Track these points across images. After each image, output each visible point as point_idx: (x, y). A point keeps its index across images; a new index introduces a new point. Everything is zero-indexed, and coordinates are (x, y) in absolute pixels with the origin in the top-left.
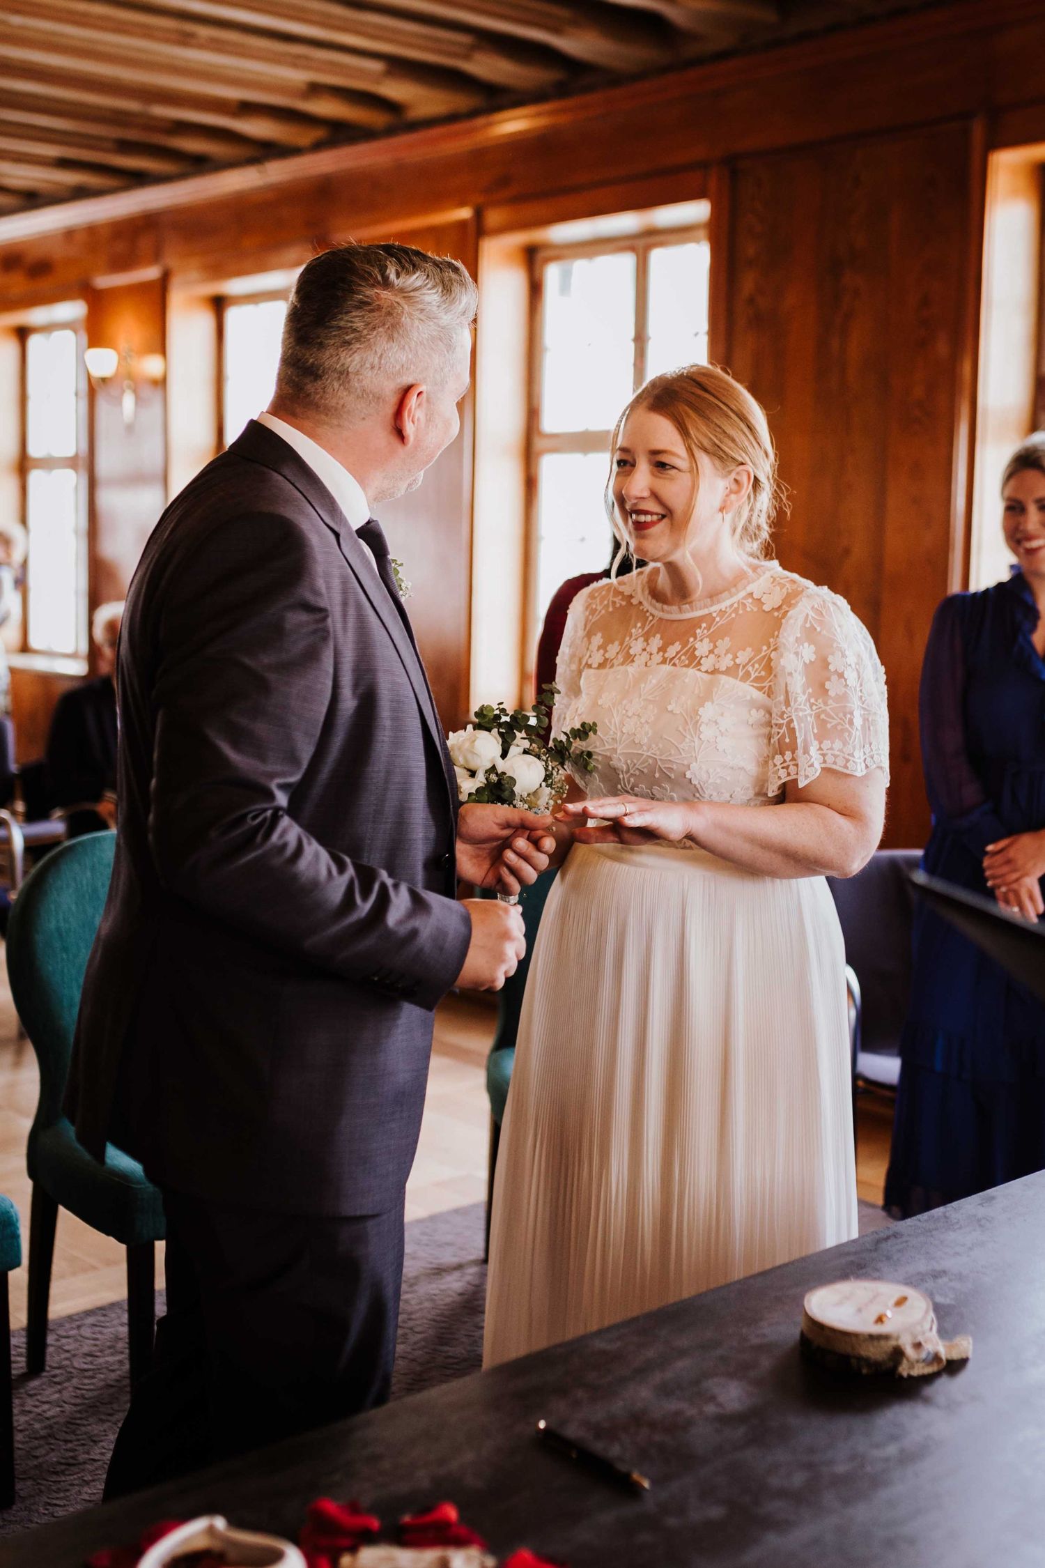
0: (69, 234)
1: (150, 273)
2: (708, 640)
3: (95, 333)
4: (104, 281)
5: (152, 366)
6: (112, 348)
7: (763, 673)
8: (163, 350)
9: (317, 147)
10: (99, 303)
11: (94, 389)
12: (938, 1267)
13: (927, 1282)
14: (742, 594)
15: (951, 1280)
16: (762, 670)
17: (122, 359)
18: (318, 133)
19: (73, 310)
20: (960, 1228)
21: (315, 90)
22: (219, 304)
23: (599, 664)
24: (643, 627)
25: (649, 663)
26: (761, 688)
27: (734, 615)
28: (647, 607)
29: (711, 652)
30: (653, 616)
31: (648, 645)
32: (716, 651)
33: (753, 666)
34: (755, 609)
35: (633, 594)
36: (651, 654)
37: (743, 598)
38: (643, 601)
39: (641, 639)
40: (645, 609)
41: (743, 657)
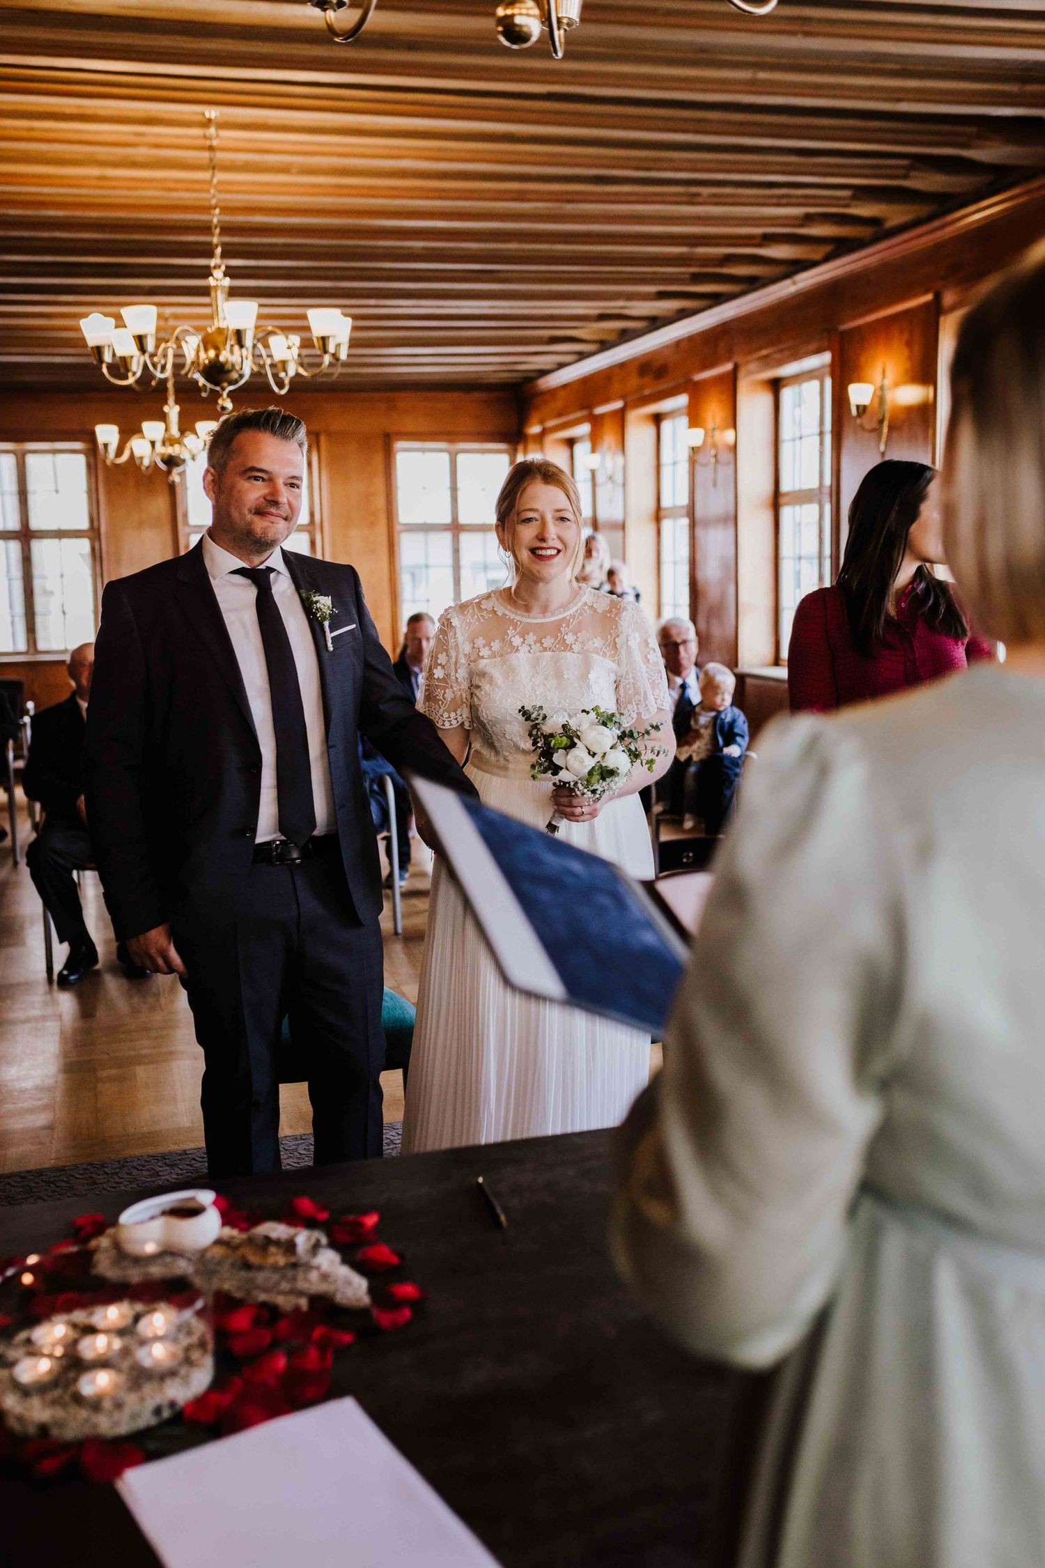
0: (678, 344)
1: (726, 368)
2: (571, 633)
3: (694, 417)
4: (701, 376)
5: (727, 437)
6: (701, 427)
7: (612, 652)
8: (735, 427)
9: (827, 259)
10: (696, 393)
11: (695, 455)
14: (580, 604)
16: (611, 649)
17: (708, 433)
18: (827, 249)
19: (682, 400)
21: (808, 219)
22: (776, 386)
23: (489, 655)
24: (515, 629)
25: (532, 651)
26: (614, 661)
27: (581, 617)
28: (513, 616)
29: (576, 640)
30: (521, 622)
31: (524, 640)
32: (579, 640)
33: (606, 648)
34: (592, 613)
35: (495, 609)
36: (530, 645)
37: (582, 606)
38: (507, 612)
39: (517, 637)
40: (512, 618)
41: (598, 642)
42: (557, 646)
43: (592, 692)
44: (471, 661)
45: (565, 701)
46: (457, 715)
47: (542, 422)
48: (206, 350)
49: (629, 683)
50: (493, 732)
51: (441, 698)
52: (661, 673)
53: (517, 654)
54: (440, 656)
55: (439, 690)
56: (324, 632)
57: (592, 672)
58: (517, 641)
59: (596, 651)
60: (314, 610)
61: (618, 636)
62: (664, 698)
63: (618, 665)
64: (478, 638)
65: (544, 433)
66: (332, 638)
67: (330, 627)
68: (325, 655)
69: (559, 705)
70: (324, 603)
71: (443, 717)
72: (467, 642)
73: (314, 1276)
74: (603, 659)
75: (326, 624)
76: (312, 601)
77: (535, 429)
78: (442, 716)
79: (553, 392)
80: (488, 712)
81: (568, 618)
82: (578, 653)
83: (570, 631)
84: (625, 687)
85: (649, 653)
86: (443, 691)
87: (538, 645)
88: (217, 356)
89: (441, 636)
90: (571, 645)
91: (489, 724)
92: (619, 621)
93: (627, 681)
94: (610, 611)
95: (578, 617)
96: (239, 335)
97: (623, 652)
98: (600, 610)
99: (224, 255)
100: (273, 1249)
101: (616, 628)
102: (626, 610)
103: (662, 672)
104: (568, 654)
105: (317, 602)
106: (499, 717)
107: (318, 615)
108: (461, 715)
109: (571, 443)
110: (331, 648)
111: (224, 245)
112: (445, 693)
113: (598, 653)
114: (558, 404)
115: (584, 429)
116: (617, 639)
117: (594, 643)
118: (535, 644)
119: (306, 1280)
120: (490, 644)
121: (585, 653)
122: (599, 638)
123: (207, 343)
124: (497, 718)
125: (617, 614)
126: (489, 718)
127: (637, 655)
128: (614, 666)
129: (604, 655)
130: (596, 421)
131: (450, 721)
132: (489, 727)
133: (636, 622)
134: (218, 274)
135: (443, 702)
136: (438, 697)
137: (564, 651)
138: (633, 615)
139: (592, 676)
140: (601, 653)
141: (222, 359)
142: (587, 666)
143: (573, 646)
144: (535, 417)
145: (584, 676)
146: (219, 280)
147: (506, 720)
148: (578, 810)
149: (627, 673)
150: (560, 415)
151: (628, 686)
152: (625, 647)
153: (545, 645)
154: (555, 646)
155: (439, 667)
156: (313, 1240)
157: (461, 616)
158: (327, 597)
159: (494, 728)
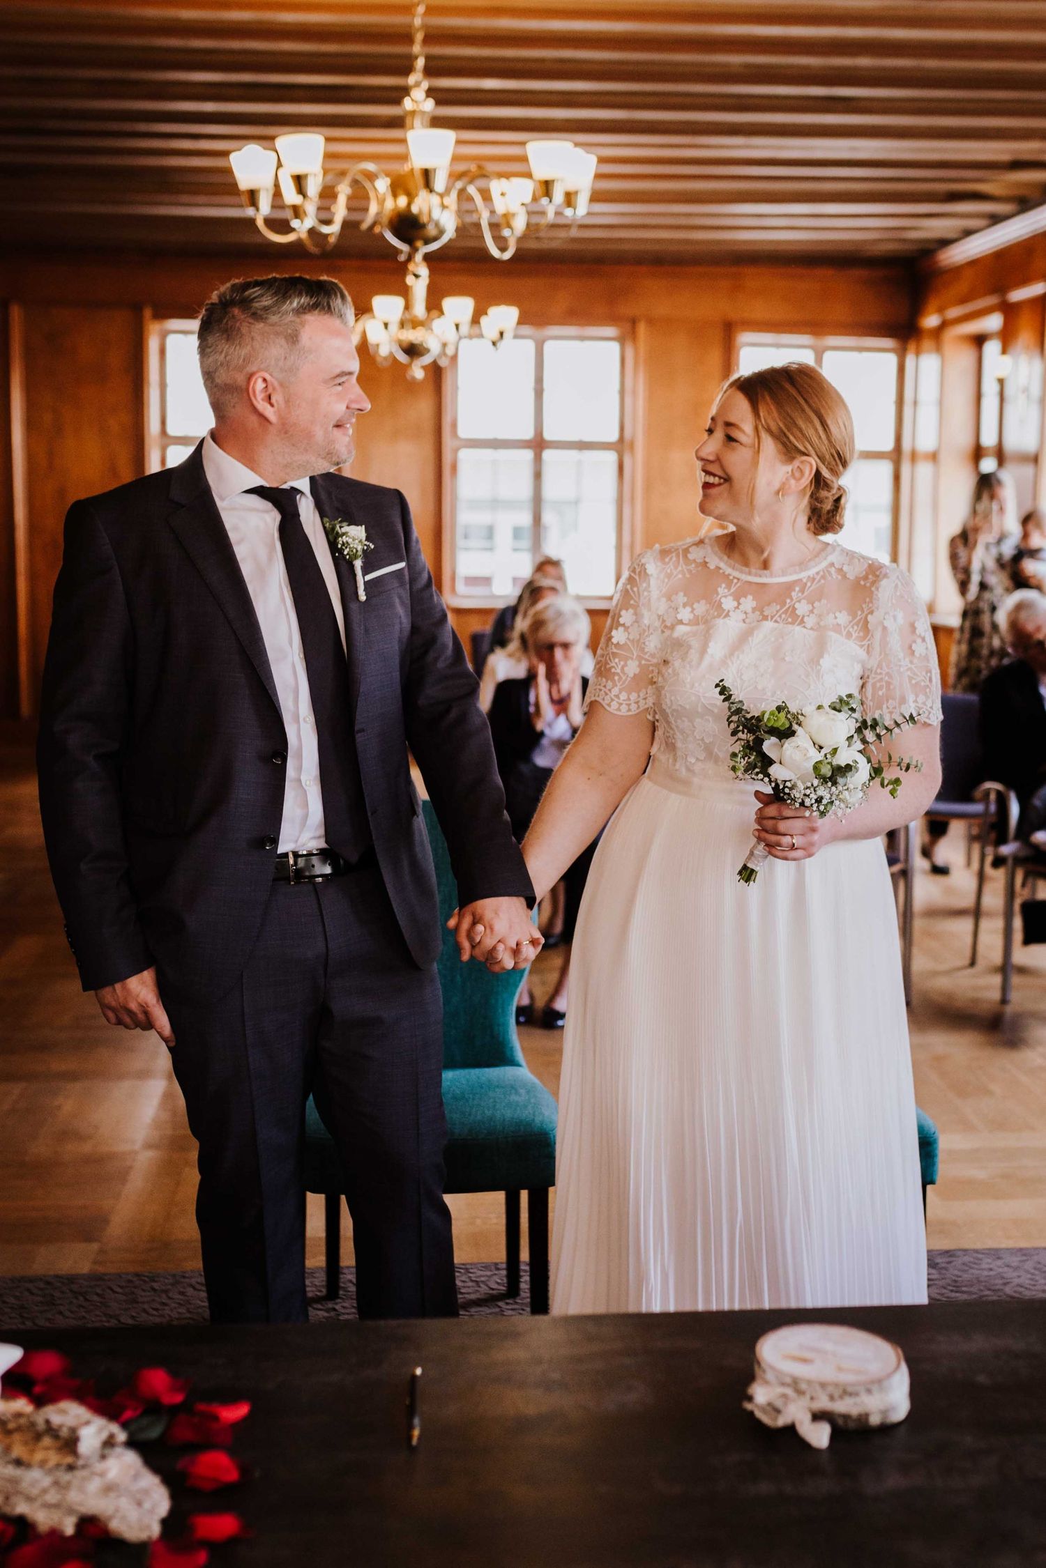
2: (806, 602)
7: (861, 633)
16: (861, 630)
23: (690, 620)
24: (729, 587)
25: (747, 621)
26: (862, 646)
27: (823, 581)
28: (728, 571)
29: (812, 612)
30: (738, 579)
31: (739, 604)
32: (815, 611)
33: (853, 627)
34: (840, 577)
35: (707, 560)
36: (746, 613)
37: (826, 567)
38: (722, 565)
39: (730, 598)
40: (727, 573)
41: (843, 618)
42: (783, 616)
43: (823, 684)
44: (666, 627)
45: (782, 692)
46: (639, 696)
47: (941, 310)
48: (395, 195)
49: (881, 680)
50: (677, 727)
51: (618, 671)
52: (930, 672)
53: (726, 620)
54: (623, 613)
55: (617, 660)
56: (355, 575)
57: (826, 656)
58: (728, 603)
59: (837, 628)
60: (339, 546)
61: (872, 613)
62: (931, 708)
63: (868, 652)
64: (677, 594)
65: (944, 325)
66: (367, 584)
67: (362, 568)
68: (353, 606)
69: (773, 696)
70: (355, 536)
71: (619, 698)
72: (664, 600)
73: (94, 1485)
74: (846, 641)
75: (358, 564)
76: (337, 533)
77: (931, 321)
78: (617, 696)
79: (957, 271)
80: (673, 698)
81: (805, 580)
82: (812, 629)
83: (804, 598)
84: (874, 685)
85: (915, 642)
86: (622, 663)
87: (758, 613)
88: (409, 205)
89: (629, 587)
90: (803, 617)
91: (673, 715)
92: (876, 592)
93: (879, 677)
94: (866, 578)
95: (819, 581)
96: (427, 175)
97: (878, 635)
98: (851, 576)
99: (429, 72)
100: (47, 1441)
101: (871, 602)
102: (888, 578)
103: (933, 672)
104: (797, 629)
105: (344, 534)
106: (688, 707)
107: (345, 553)
108: (645, 699)
109: (979, 340)
110: (363, 597)
111: (428, 58)
112: (626, 665)
113: (840, 632)
114: (962, 286)
115: (994, 322)
116: (869, 617)
117: (836, 618)
118: (753, 612)
119: (81, 1490)
120: (693, 604)
121: (819, 628)
122: (845, 613)
123: (398, 186)
124: (685, 709)
125: (873, 583)
126: (674, 707)
127: (896, 643)
128: (862, 653)
129: (849, 635)
130: (1009, 311)
131: (629, 705)
132: (672, 719)
133: (902, 597)
134: (418, 94)
135: (620, 678)
136: (613, 670)
137: (792, 623)
138: (896, 586)
139: (826, 662)
140: (844, 633)
141: (415, 209)
142: (820, 648)
143: (806, 619)
144: (933, 303)
145: (815, 661)
146: (418, 101)
147: (698, 712)
148: (786, 840)
149: (880, 666)
150: (963, 301)
151: (878, 685)
152: (880, 629)
153: (765, 614)
154: (780, 616)
155: (621, 629)
156: (104, 1435)
157: (659, 564)
158: (360, 527)
159: (679, 721)
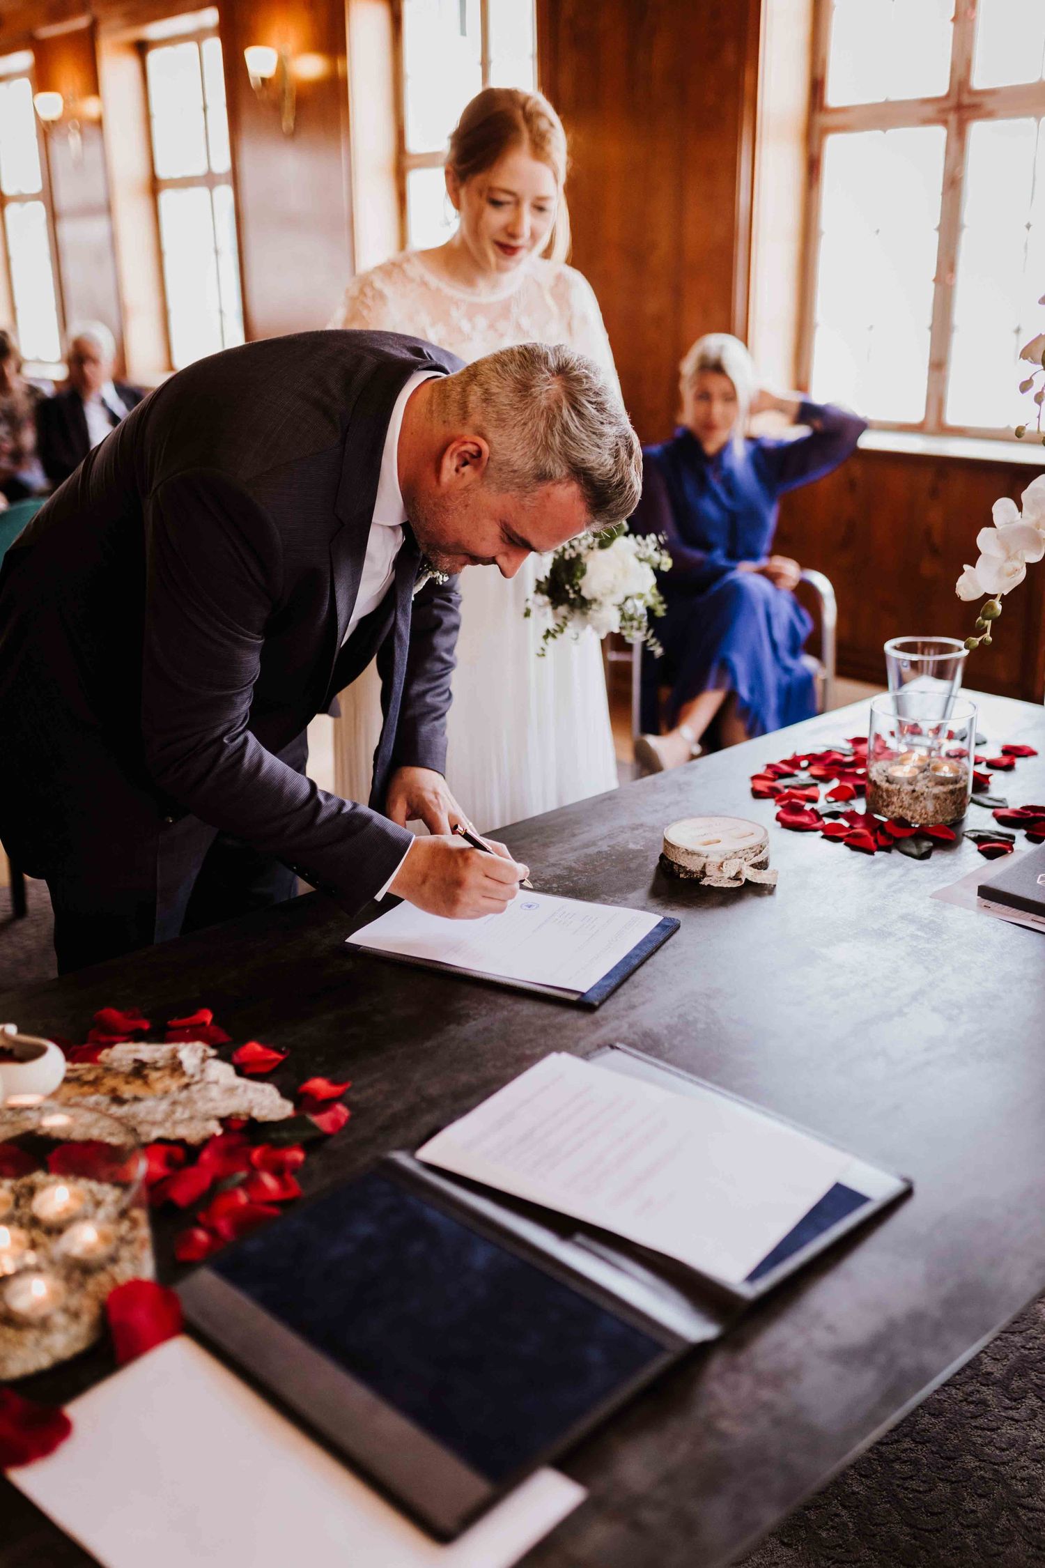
1: (81, 22)
3: (42, 80)
4: (48, 31)
5: (91, 107)
10: (44, 54)
11: (46, 131)
12: (638, 822)
13: (626, 833)
15: (645, 831)
17: (66, 102)
19: (23, 60)
20: (664, 791)
22: (141, 48)
73: (216, 1092)
119: (208, 1099)
156: (199, 1054)
